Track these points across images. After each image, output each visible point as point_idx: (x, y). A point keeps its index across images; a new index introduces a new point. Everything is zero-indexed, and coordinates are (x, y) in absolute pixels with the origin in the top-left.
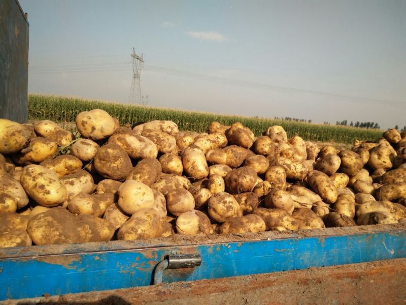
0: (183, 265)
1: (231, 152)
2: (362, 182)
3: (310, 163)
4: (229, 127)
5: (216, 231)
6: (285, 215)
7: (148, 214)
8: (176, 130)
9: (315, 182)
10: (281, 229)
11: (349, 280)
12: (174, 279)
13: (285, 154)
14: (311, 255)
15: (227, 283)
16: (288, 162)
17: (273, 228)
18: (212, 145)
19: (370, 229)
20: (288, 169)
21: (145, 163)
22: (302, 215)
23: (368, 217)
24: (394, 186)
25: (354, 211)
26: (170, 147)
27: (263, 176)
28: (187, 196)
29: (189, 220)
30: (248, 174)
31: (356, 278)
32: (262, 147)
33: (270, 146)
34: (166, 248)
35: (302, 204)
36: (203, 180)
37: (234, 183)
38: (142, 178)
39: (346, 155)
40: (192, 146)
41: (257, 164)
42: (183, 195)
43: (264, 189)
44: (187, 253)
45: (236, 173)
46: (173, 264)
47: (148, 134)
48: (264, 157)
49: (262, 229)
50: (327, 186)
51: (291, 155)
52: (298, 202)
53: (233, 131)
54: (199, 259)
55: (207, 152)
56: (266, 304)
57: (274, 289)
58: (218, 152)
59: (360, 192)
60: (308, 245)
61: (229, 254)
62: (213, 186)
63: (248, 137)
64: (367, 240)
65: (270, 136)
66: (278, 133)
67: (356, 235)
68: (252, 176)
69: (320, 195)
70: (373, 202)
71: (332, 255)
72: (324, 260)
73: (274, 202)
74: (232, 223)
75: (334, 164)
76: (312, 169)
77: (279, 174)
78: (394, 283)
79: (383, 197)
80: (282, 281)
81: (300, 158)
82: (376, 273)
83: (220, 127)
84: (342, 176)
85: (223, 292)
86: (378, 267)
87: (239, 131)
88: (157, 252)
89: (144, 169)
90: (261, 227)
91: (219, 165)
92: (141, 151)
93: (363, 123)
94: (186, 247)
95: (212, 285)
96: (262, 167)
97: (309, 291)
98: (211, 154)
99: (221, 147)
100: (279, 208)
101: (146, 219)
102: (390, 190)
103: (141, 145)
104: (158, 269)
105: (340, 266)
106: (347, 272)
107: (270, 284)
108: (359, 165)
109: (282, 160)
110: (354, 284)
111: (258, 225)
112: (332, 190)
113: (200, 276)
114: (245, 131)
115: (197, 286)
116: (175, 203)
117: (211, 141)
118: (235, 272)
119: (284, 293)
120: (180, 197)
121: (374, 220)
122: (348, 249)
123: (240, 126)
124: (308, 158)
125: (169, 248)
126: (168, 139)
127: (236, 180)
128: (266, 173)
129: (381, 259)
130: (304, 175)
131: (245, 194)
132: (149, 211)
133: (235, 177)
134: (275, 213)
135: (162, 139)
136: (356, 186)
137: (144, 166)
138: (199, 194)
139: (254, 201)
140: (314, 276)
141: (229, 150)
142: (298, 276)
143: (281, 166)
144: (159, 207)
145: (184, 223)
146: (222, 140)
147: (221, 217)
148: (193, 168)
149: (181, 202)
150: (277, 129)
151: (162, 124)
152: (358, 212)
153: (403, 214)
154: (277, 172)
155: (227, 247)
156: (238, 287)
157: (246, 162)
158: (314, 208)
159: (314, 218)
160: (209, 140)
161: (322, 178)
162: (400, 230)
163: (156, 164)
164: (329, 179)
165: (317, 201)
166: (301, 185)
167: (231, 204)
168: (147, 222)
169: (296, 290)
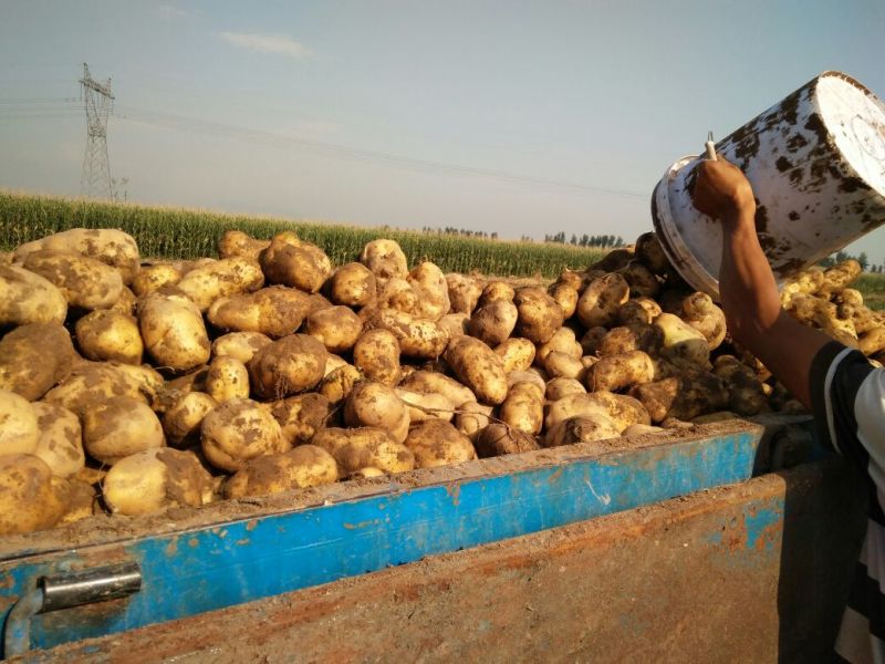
0: (88, 598)
1: (269, 301)
2: (560, 354)
3: (458, 321)
4: (267, 244)
5: (219, 493)
6: (383, 440)
7: (12, 471)
8: (131, 251)
9: (461, 362)
10: (370, 473)
11: (514, 573)
12: (72, 633)
13: (400, 302)
14: (430, 527)
15: (211, 627)
16: (405, 319)
17: (353, 473)
18: (224, 285)
19: (559, 454)
20: (405, 335)
21: (21, 338)
22: (429, 435)
23: (563, 429)
24: (621, 359)
25: (540, 417)
26: (104, 292)
27: (347, 353)
28: (136, 414)
29: (137, 476)
30: (302, 351)
31: (528, 567)
32: (346, 287)
33: (366, 286)
34: (40, 559)
35: (428, 412)
36: (198, 372)
37: (268, 376)
38: (13, 377)
39: (527, 299)
40: (168, 289)
41: (334, 328)
42: (127, 414)
43: (343, 384)
44: (103, 564)
45: (274, 350)
46: (58, 598)
47: (40, 262)
48: (350, 310)
49: (327, 477)
50: (485, 368)
51: (411, 303)
52: (419, 408)
53: (276, 253)
54: (136, 576)
55: (212, 304)
56: (317, 659)
57: (336, 620)
58: (237, 302)
59: (556, 376)
60: (424, 506)
61: (226, 551)
62: (218, 385)
63: (309, 266)
64: (554, 480)
65: (368, 264)
66: (385, 257)
67: (529, 471)
68: (313, 356)
69: (472, 388)
70: (579, 395)
71: (479, 521)
72: (461, 534)
73: (359, 412)
74: (254, 471)
75: (504, 320)
76: (460, 333)
77: (383, 346)
78: (608, 566)
79: (599, 383)
80: (354, 598)
81: (435, 310)
82: (570, 549)
83: (246, 244)
84: (522, 345)
85: (202, 648)
86: (574, 537)
87: (289, 251)
88: (12, 571)
89: (17, 353)
90: (325, 474)
91: (239, 334)
92: (11, 305)
93: (596, 237)
94: (101, 548)
95: (169, 636)
96: (345, 333)
97: (423, 612)
98: (224, 308)
99: (249, 291)
100: (372, 426)
101: (6, 484)
102: (614, 368)
103: (10, 292)
104: (17, 618)
105: (494, 544)
106: (507, 556)
107: (324, 610)
108: (554, 319)
109: (391, 316)
110: (524, 581)
111: (317, 470)
112: (496, 376)
113: (147, 614)
114: (302, 251)
115: (128, 646)
116: (104, 435)
117: (220, 276)
118: (245, 592)
119: (361, 625)
120: (115, 420)
121: (573, 434)
122: (513, 506)
123: (293, 241)
124: (455, 309)
125: (47, 557)
126: (98, 274)
127: (272, 368)
128: (354, 346)
129: (584, 517)
130: (440, 348)
131: (299, 399)
132: (16, 461)
133: (271, 359)
134: (360, 438)
135: (79, 274)
136: (548, 364)
137: (18, 346)
138: (180, 408)
139: (317, 413)
140: (433, 576)
141: (265, 296)
142: (395, 582)
143: (389, 329)
144: (56, 449)
145: (123, 484)
146: (250, 272)
147: (233, 459)
148: (167, 343)
149: (121, 430)
150: (383, 247)
151: (94, 238)
152: (549, 419)
153: (635, 416)
154: (378, 344)
155: (217, 536)
156: (241, 630)
157: (308, 325)
158: (458, 419)
159: (453, 441)
160: (217, 274)
161: (476, 351)
162: (621, 452)
163: (52, 339)
164: (490, 353)
165: (465, 400)
166: (435, 369)
167: (255, 426)
168: (8, 492)
169: (392, 613)
